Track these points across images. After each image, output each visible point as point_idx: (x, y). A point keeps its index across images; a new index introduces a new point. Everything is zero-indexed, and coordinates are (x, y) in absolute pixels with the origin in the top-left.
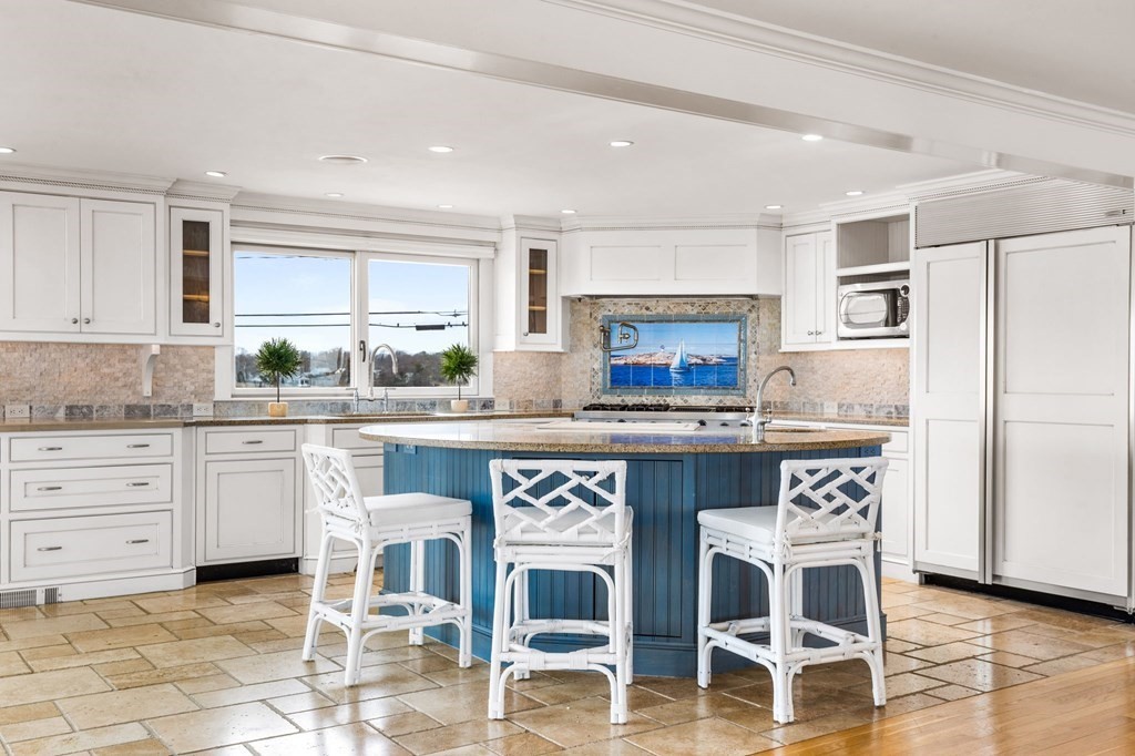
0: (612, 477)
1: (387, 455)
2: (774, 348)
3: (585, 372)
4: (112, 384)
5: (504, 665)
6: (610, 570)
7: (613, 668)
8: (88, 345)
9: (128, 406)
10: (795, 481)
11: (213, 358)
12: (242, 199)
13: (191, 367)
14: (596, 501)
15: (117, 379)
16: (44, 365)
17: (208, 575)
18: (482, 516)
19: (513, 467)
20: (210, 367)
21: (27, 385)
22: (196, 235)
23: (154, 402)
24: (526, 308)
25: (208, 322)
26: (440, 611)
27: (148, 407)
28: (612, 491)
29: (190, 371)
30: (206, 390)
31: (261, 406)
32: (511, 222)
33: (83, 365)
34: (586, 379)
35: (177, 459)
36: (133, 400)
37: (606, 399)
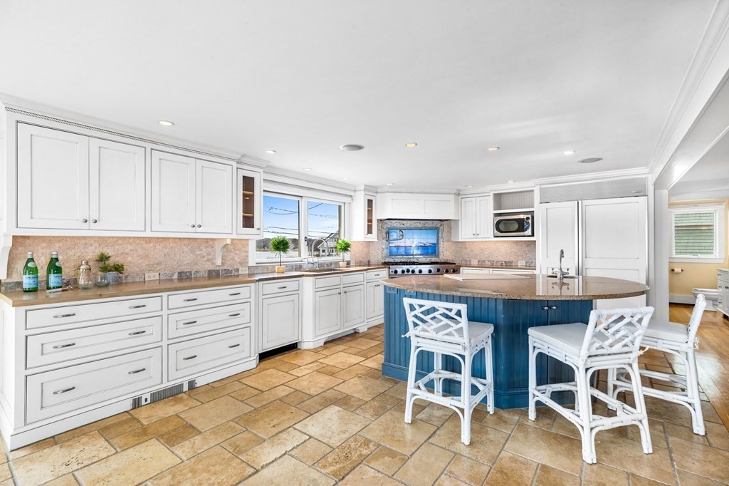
2: (449, 240)
3: (379, 249)
4: (202, 259)
8: (189, 239)
9: (209, 271)
11: (248, 245)
13: (238, 250)
15: (204, 257)
16: (167, 250)
20: (246, 249)
21: (157, 261)
23: (222, 268)
24: (366, 223)
25: (253, 227)
27: (218, 271)
29: (237, 252)
30: (244, 262)
32: (362, 188)
33: (187, 250)
34: (380, 252)
35: (253, 301)
36: (212, 268)
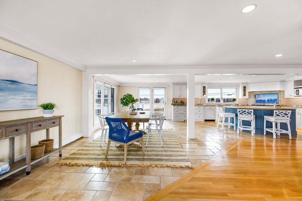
0: (252, 111)
1: (225, 109)
2: (283, 98)
3: (252, 101)
5: (239, 129)
6: (252, 121)
7: (252, 130)
9: (198, 104)
10: (276, 113)
12: (209, 84)
14: (250, 114)
17: (206, 120)
18: (237, 115)
19: (240, 110)
20: (205, 100)
22: (204, 87)
23: (200, 104)
24: (243, 93)
26: (232, 124)
28: (252, 113)
29: (203, 101)
30: (205, 103)
31: (210, 104)
32: (241, 83)
35: (203, 109)
37: (255, 104)
